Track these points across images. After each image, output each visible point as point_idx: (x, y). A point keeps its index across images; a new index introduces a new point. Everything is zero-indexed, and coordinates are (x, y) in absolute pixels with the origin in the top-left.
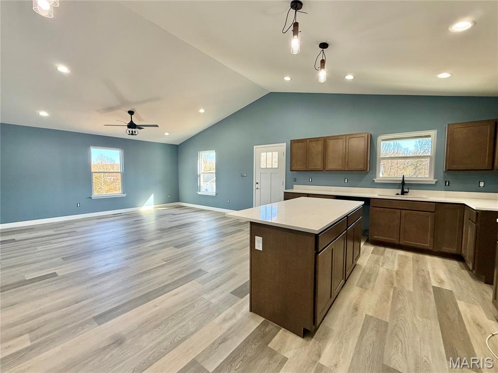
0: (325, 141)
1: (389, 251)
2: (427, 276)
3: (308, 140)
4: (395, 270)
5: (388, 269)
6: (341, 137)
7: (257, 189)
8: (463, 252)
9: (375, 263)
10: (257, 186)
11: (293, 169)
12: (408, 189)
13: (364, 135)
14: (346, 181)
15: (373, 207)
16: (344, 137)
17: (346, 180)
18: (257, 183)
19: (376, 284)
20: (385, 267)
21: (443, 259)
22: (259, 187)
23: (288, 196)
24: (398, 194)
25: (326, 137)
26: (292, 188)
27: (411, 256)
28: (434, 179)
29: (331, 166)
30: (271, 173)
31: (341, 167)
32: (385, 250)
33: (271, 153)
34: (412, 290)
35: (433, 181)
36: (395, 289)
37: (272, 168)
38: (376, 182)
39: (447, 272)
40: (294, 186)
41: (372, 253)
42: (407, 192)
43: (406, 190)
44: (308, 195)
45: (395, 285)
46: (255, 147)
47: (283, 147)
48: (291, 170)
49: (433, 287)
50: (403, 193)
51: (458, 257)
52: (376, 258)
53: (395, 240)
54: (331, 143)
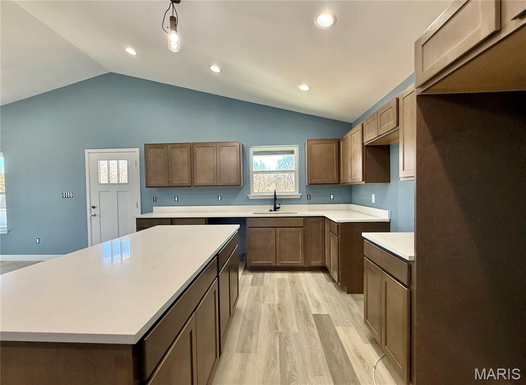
0: (192, 148)
1: (267, 275)
2: (305, 301)
3: (170, 146)
4: (277, 302)
5: (269, 305)
6: (211, 145)
7: (95, 215)
8: (326, 263)
9: (256, 300)
10: (94, 211)
11: (150, 184)
12: (279, 204)
13: (235, 144)
14: (220, 199)
15: (249, 227)
16: (214, 145)
17: (220, 197)
18: (94, 207)
19: (260, 336)
20: (266, 302)
21: (312, 274)
22: (97, 213)
23: (143, 224)
24: (271, 211)
25: (193, 143)
26: (152, 211)
27: (288, 278)
28: (299, 193)
29: (200, 181)
30: (117, 191)
31: (213, 182)
32: (263, 277)
33: (116, 161)
34: (297, 331)
35: (298, 195)
36: (280, 334)
37: (119, 184)
38: (250, 198)
39: (319, 289)
40: (154, 207)
41: (251, 285)
42: (279, 208)
43: (278, 206)
44: (172, 221)
45: (280, 330)
46: (87, 151)
47: (136, 153)
48: (147, 187)
49: (313, 315)
50: (276, 209)
51: (324, 269)
52: (256, 290)
53: (272, 262)
54: (199, 151)
